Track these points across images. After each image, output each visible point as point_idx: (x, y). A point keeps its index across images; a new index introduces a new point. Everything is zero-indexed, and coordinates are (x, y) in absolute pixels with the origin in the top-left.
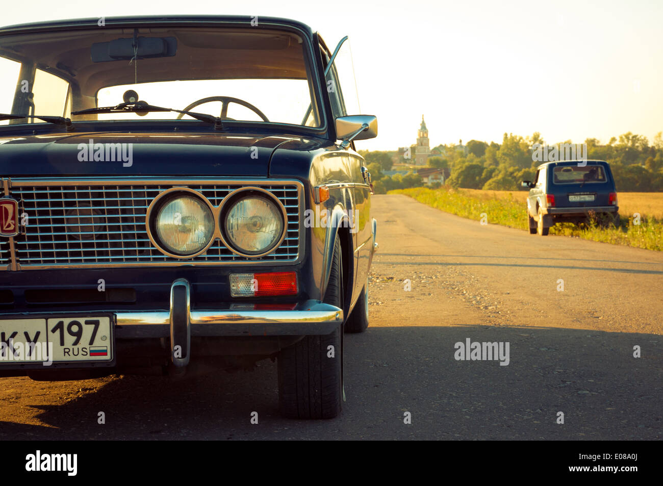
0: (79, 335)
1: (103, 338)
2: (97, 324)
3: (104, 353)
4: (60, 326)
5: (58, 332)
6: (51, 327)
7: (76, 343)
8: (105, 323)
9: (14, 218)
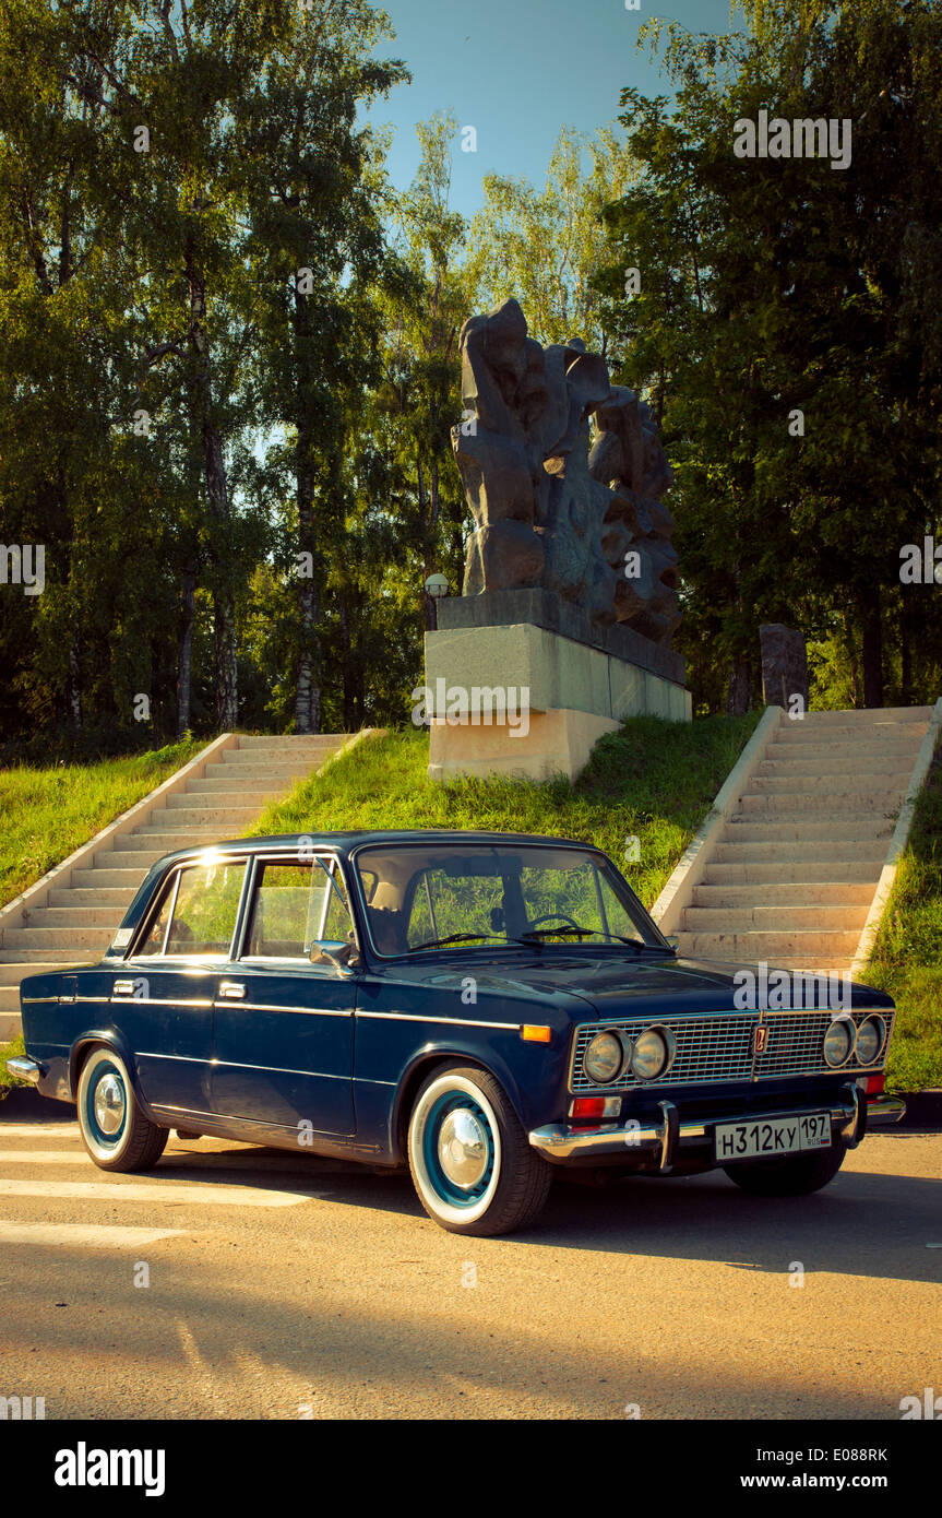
0: (814, 1128)
1: (826, 1130)
2: (823, 1119)
3: (827, 1141)
4: (806, 1122)
5: (805, 1127)
6: (801, 1124)
7: (814, 1135)
8: (827, 1116)
9: (764, 1041)
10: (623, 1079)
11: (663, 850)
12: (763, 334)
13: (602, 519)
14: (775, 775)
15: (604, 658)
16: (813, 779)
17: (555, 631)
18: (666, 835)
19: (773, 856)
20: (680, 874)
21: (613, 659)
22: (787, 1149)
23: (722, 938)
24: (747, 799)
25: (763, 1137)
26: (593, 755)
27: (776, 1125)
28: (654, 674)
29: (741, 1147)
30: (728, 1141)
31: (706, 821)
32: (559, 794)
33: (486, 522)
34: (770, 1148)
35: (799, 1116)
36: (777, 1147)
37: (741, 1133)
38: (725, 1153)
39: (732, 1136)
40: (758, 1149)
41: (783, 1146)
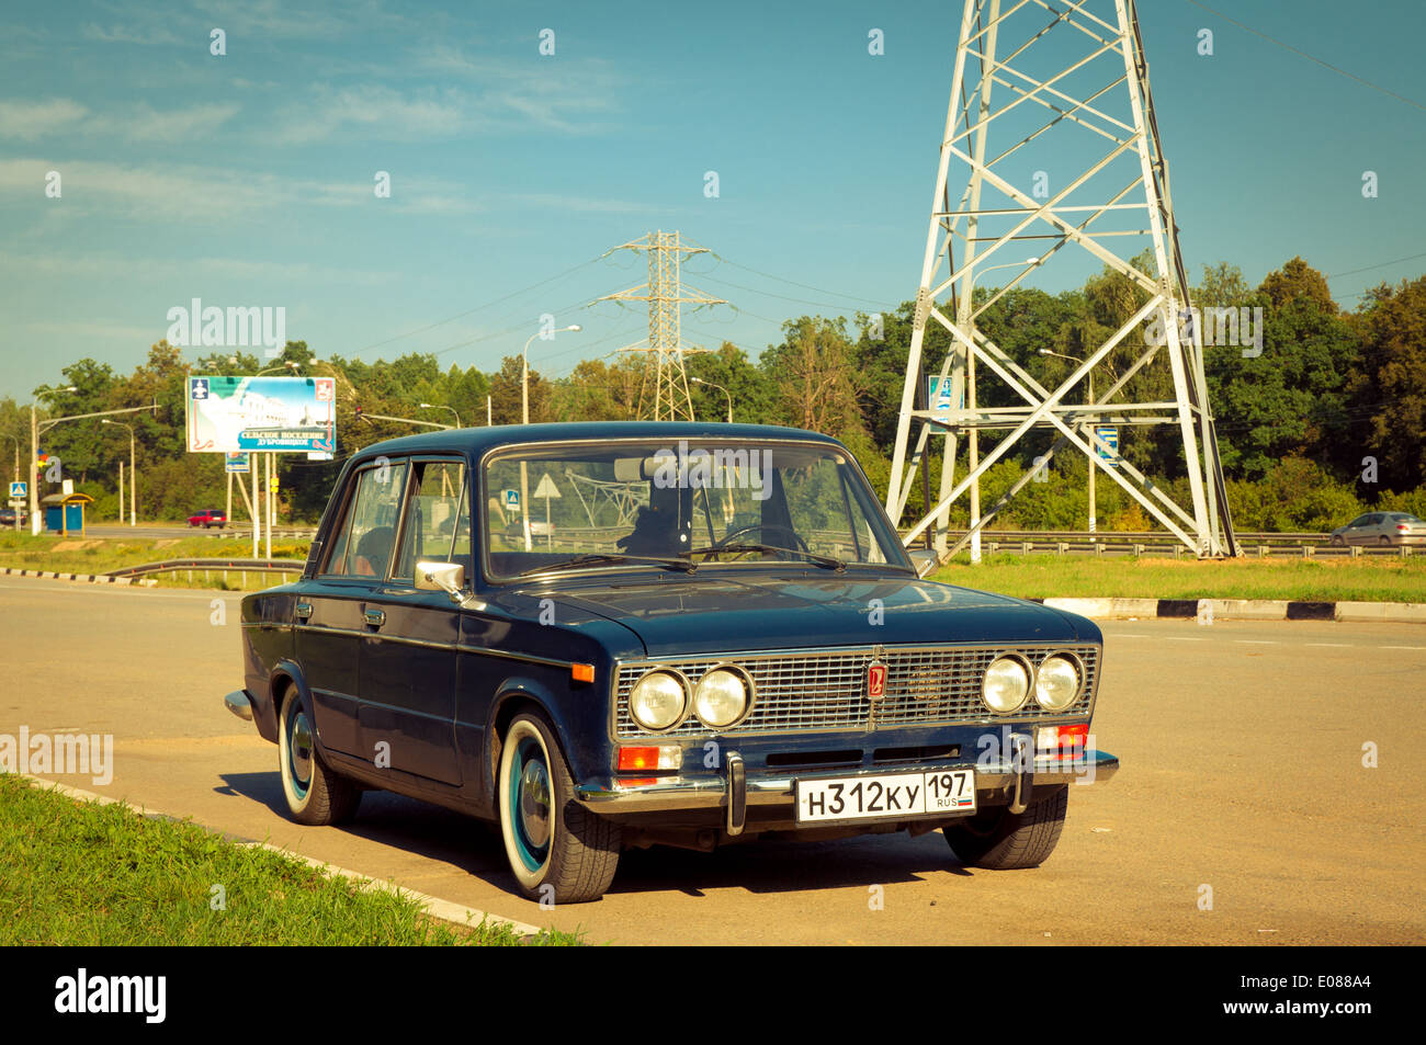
0: (949, 787)
1: (969, 789)
2: (963, 776)
3: (969, 803)
4: (935, 779)
5: (933, 786)
6: (928, 782)
7: (947, 795)
8: (969, 774)
9: (881, 682)
10: (684, 726)
22: (905, 810)
25: (868, 797)
27: (888, 782)
29: (837, 805)
30: (817, 799)
34: (881, 809)
35: (924, 772)
36: (889, 808)
37: (837, 790)
38: (811, 813)
39: (822, 794)
40: (861, 810)
41: (899, 807)
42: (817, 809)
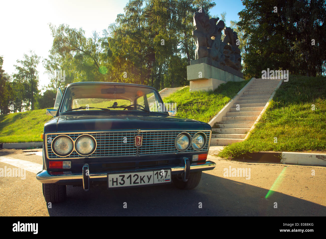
0: (162, 175)
1: (169, 176)
2: (167, 172)
3: (169, 180)
4: (157, 173)
5: (157, 175)
6: (155, 173)
7: (161, 178)
8: (169, 171)
9: (140, 141)
10: (73, 155)
11: (224, 102)
12: (264, 28)
13: (223, 48)
14: (252, 89)
15: (224, 71)
16: (258, 89)
17: (211, 65)
18: (226, 99)
19: (247, 102)
20: (226, 106)
21: (226, 72)
22: (147, 183)
23: (232, 118)
24: (245, 93)
25: (133, 179)
26: (219, 87)
27: (141, 174)
28: (236, 75)
29: (122, 182)
30: (115, 180)
31: (235, 97)
32: (210, 93)
33: (198, 47)
34: (138, 183)
35: (153, 170)
36: (141, 183)
37: (122, 177)
38: (113, 185)
39: (117, 179)
40: (131, 183)
41: (144, 182)
42: (115, 184)
